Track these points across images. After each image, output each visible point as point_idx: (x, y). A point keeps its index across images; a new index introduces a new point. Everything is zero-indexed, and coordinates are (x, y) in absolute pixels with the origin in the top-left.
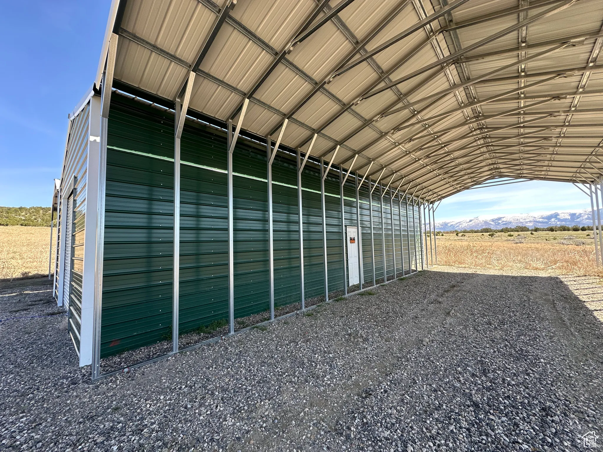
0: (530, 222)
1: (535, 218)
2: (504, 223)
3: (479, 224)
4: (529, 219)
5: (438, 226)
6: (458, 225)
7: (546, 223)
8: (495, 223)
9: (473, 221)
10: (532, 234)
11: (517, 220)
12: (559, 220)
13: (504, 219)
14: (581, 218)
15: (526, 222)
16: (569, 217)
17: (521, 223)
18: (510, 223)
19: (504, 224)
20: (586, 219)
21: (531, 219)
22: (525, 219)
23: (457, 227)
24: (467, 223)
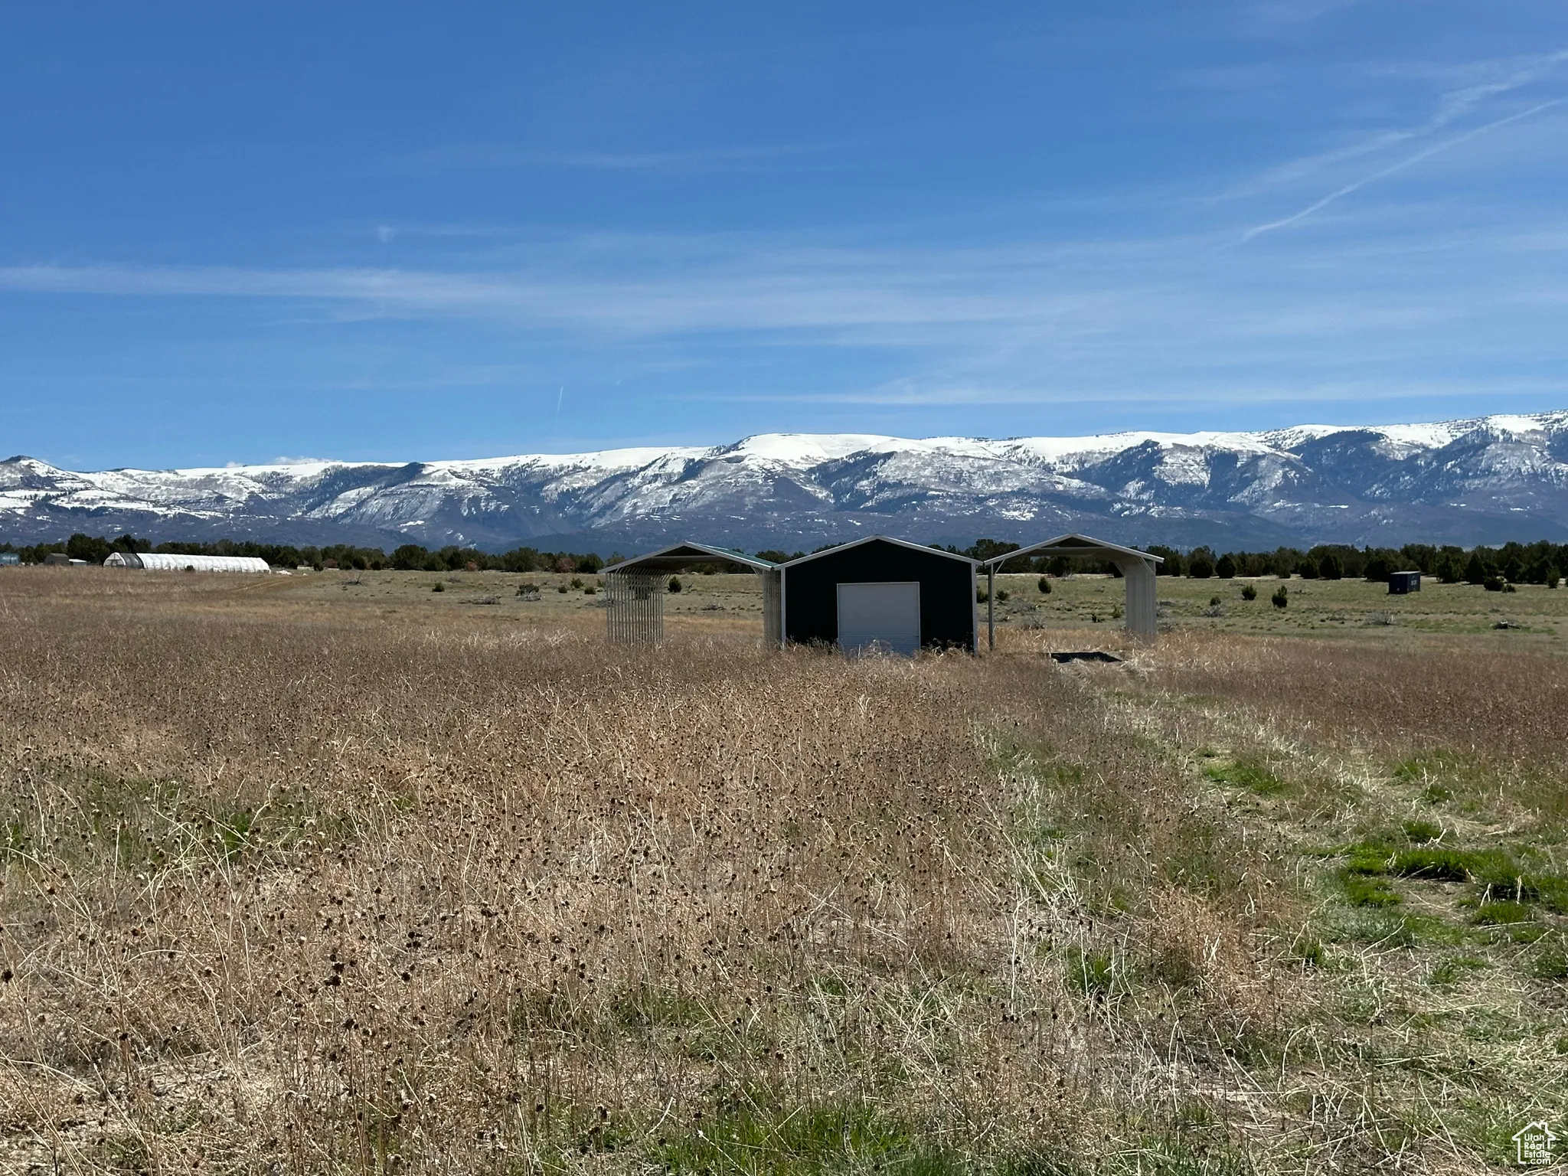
0: (1022, 494)
1: (1048, 469)
2: (887, 494)
3: (741, 493)
4: (1017, 474)
5: (475, 500)
6: (609, 494)
7: (1099, 505)
8: (837, 494)
9: (708, 474)
10: (1044, 587)
11: (959, 477)
12: (1162, 491)
13: (888, 471)
14: (1256, 484)
15: (1005, 497)
16: (1205, 477)
17: (980, 501)
18: (922, 497)
19: (884, 506)
20: (1280, 492)
21: (1030, 478)
22: (997, 478)
23: (601, 513)
24: (669, 483)
